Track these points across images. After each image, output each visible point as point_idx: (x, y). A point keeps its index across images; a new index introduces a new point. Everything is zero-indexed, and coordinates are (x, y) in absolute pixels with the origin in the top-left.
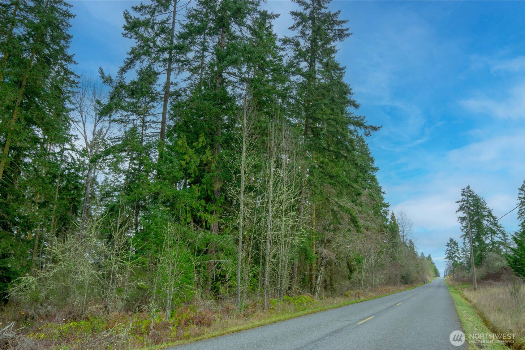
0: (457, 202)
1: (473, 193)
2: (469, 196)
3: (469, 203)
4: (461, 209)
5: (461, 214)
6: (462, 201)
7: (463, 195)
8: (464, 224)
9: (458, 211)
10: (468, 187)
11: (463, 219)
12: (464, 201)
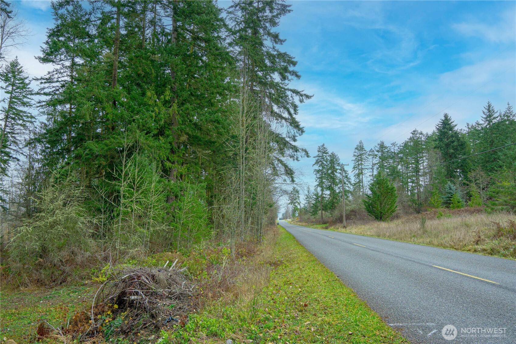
0: (314, 157)
1: (326, 150)
2: (324, 153)
3: (323, 158)
4: (317, 162)
5: (317, 167)
6: (318, 156)
7: (319, 151)
8: (318, 175)
9: (314, 165)
10: (323, 145)
11: (318, 171)
12: (320, 157)
